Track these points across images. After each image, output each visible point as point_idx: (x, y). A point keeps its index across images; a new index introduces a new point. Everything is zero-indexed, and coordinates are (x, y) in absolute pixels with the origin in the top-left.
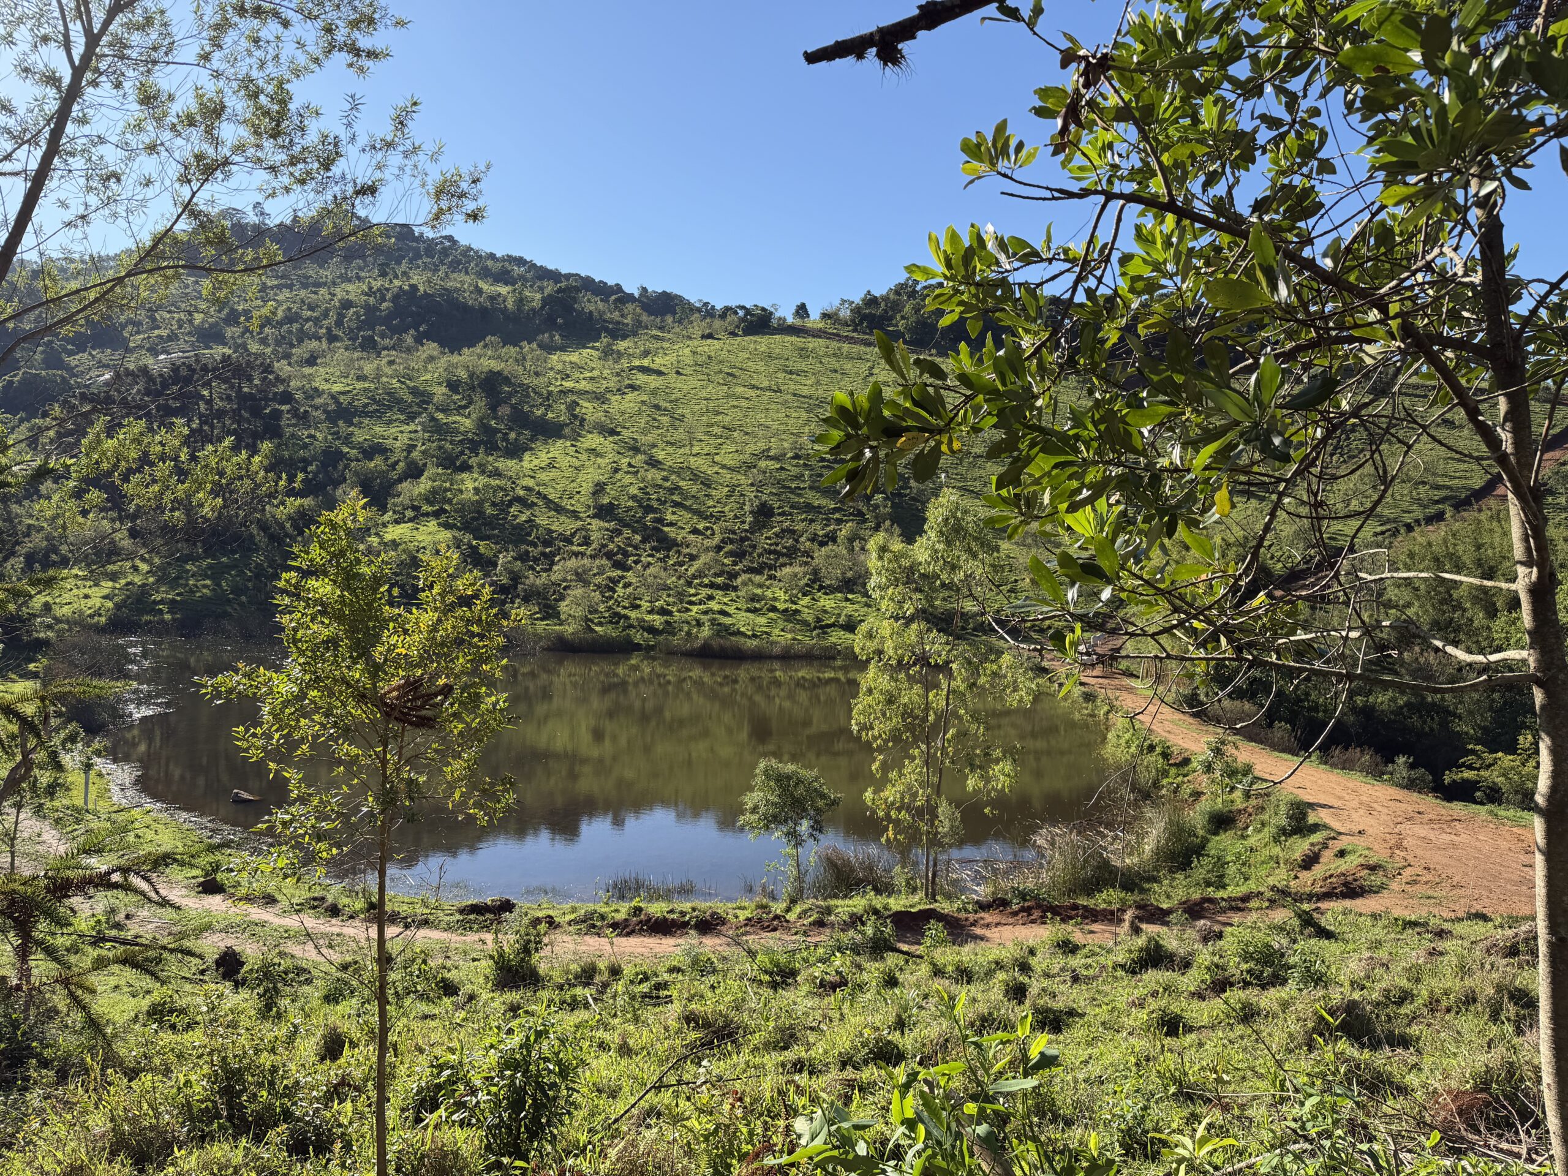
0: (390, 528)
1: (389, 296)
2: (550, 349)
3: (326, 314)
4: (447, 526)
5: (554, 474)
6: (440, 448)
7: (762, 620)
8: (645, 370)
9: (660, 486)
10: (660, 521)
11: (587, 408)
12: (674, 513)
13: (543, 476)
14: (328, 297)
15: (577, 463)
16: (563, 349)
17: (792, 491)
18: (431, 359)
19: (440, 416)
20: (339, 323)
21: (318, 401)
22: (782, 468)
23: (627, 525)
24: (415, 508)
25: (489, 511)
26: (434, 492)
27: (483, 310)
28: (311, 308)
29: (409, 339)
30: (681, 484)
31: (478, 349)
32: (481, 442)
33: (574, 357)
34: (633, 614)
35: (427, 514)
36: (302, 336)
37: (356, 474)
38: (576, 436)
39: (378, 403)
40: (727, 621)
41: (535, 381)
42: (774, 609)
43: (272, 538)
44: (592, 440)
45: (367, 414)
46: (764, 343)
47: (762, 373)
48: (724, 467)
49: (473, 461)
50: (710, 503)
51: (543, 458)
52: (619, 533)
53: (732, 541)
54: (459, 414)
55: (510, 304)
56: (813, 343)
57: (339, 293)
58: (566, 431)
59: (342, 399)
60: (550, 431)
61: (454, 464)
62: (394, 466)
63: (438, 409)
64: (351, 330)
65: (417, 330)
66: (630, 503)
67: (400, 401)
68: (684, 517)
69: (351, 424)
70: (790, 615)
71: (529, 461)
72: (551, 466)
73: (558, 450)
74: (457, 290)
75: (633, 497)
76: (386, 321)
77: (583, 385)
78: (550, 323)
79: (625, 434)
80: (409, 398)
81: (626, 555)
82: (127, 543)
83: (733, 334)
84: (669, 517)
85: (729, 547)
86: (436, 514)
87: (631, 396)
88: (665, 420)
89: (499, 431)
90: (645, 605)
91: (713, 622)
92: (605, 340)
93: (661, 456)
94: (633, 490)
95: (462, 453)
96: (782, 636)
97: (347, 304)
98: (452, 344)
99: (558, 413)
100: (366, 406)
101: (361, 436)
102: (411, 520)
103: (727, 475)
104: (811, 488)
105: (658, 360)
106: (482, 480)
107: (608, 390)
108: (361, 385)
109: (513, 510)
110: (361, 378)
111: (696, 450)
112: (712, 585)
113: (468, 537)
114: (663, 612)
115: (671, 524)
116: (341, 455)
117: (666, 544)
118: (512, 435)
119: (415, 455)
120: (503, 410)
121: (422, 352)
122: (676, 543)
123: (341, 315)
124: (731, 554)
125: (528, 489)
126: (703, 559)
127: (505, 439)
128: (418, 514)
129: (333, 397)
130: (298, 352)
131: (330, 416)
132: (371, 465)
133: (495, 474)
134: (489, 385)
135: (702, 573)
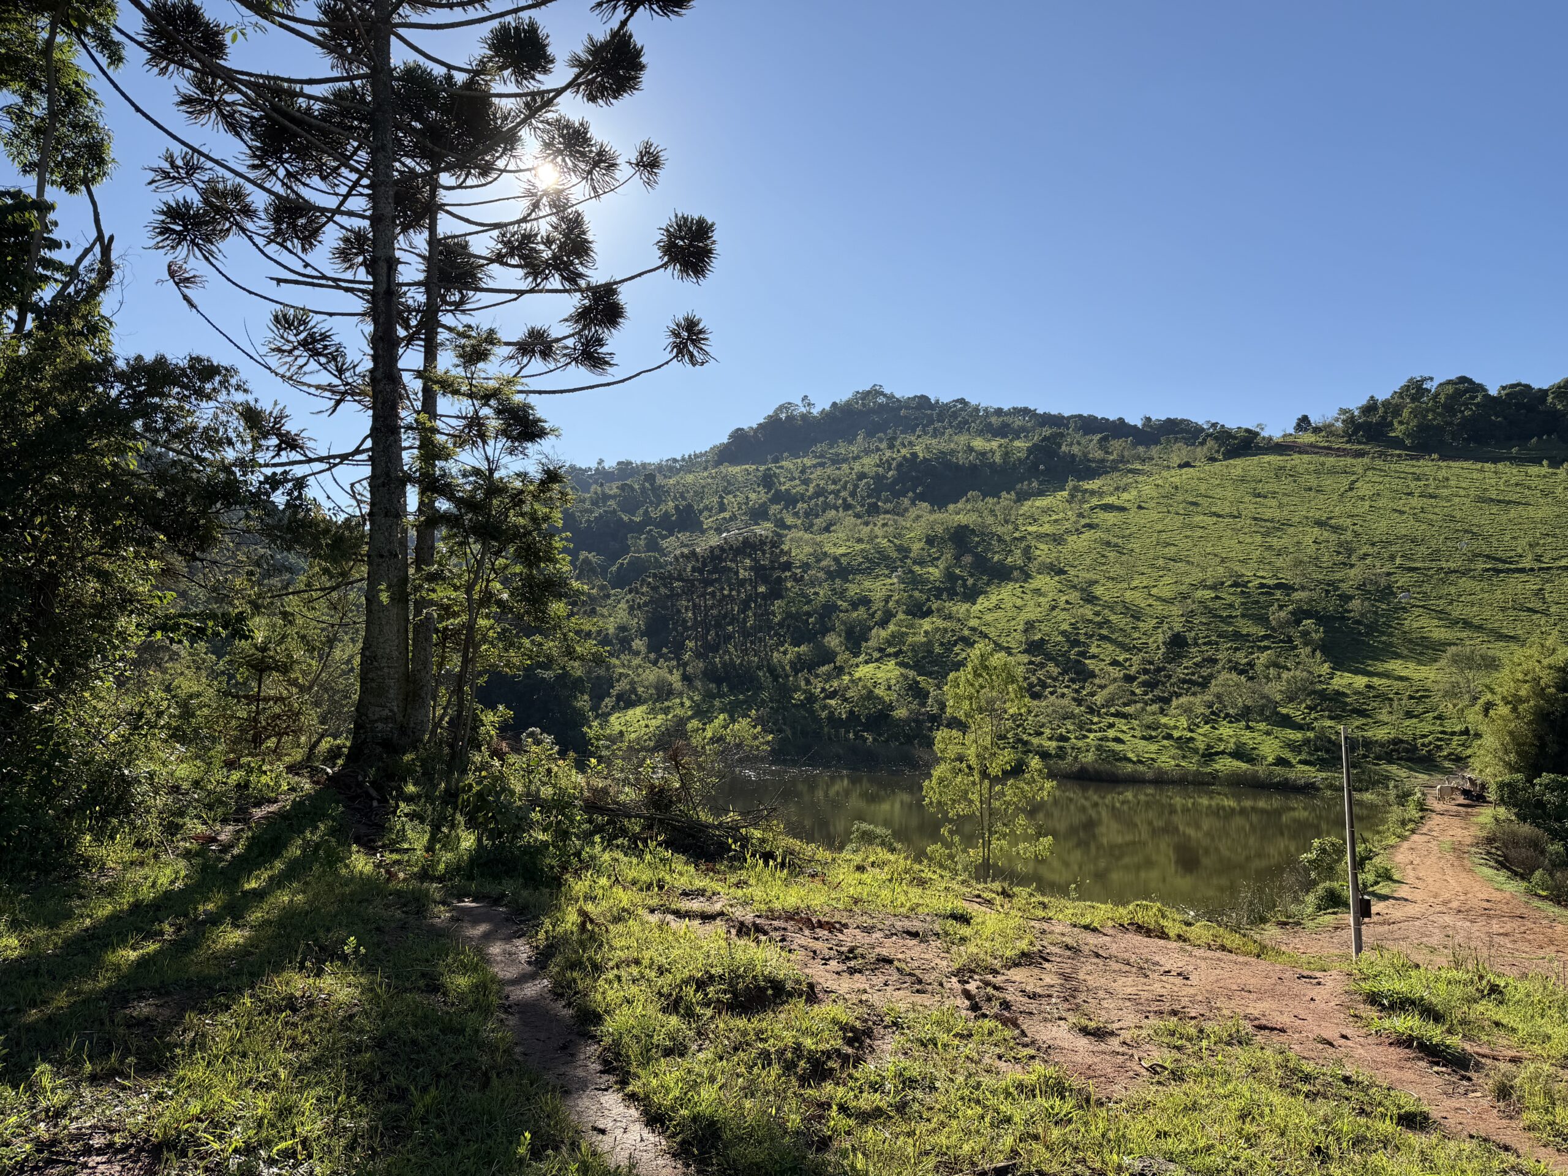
0: (861, 668)
1: (894, 464)
2: (1022, 497)
3: (844, 488)
4: (901, 664)
5: (999, 614)
6: (911, 596)
7: (1153, 747)
8: (1107, 507)
9: (1090, 621)
10: (1083, 654)
11: (1043, 552)
12: (1099, 646)
13: (989, 617)
14: (848, 471)
15: (1019, 602)
16: (1041, 493)
17: (1223, 619)
18: (918, 517)
19: (917, 568)
20: (853, 494)
21: (824, 563)
22: (1217, 597)
23: (1052, 659)
24: (881, 650)
25: (938, 650)
26: (893, 636)
27: (973, 467)
28: (834, 482)
29: (906, 502)
30: (1112, 618)
31: (960, 505)
32: (946, 589)
33: (1041, 502)
34: (1035, 741)
35: (889, 655)
36: (826, 507)
37: (844, 623)
38: (1027, 577)
39: (870, 561)
40: (1118, 747)
41: (1000, 530)
42: (1169, 737)
43: (775, 678)
44: (1041, 581)
45: (859, 571)
46: (1239, 466)
47: (1226, 498)
48: (1159, 599)
49: (934, 606)
50: (1136, 635)
51: (994, 599)
52: (1042, 665)
53: (1146, 672)
54: (933, 565)
55: (998, 458)
56: (1296, 460)
57: (857, 467)
58: (1016, 573)
59: (843, 560)
60: (1002, 574)
61: (918, 611)
62: (873, 615)
63: (915, 563)
64: (863, 498)
65: (914, 492)
66: (1060, 638)
67: (886, 558)
68: (1109, 650)
69: (848, 581)
70: (1183, 743)
71: (982, 603)
72: (998, 607)
73: (1006, 593)
74: (953, 452)
75: (1063, 633)
76: (891, 487)
77: (1047, 528)
78: (1032, 471)
79: (1073, 572)
80: (894, 555)
81: (1044, 686)
82: (678, 685)
83: (1212, 459)
84: (1093, 650)
85: (1143, 678)
86: (896, 655)
87: (1088, 535)
88: (1112, 555)
89: (962, 578)
90: (1047, 732)
91: (1099, 748)
92: (1071, 484)
93: (1098, 591)
94: (1065, 626)
95: (928, 600)
96: (1168, 761)
97: (862, 476)
98: (939, 501)
99: (1016, 558)
100: (860, 564)
101: (853, 590)
102: (877, 660)
103: (1159, 607)
104: (1243, 616)
105: (1125, 496)
106: (940, 623)
107: (1068, 531)
108: (859, 547)
109: (956, 649)
110: (860, 541)
111: (1134, 584)
112: (1117, 715)
113: (912, 673)
114: (1065, 739)
115: (1094, 657)
116: (835, 608)
117: (1084, 675)
118: (970, 582)
119: (891, 604)
120: (968, 559)
121: (913, 512)
122: (1093, 675)
123: (856, 486)
124: (1144, 684)
125: (973, 629)
126: (1111, 688)
127: (964, 585)
128: (883, 655)
129: (836, 559)
130: (819, 522)
131: (831, 575)
132: (855, 615)
133: (949, 617)
134: (960, 537)
135: (1109, 703)
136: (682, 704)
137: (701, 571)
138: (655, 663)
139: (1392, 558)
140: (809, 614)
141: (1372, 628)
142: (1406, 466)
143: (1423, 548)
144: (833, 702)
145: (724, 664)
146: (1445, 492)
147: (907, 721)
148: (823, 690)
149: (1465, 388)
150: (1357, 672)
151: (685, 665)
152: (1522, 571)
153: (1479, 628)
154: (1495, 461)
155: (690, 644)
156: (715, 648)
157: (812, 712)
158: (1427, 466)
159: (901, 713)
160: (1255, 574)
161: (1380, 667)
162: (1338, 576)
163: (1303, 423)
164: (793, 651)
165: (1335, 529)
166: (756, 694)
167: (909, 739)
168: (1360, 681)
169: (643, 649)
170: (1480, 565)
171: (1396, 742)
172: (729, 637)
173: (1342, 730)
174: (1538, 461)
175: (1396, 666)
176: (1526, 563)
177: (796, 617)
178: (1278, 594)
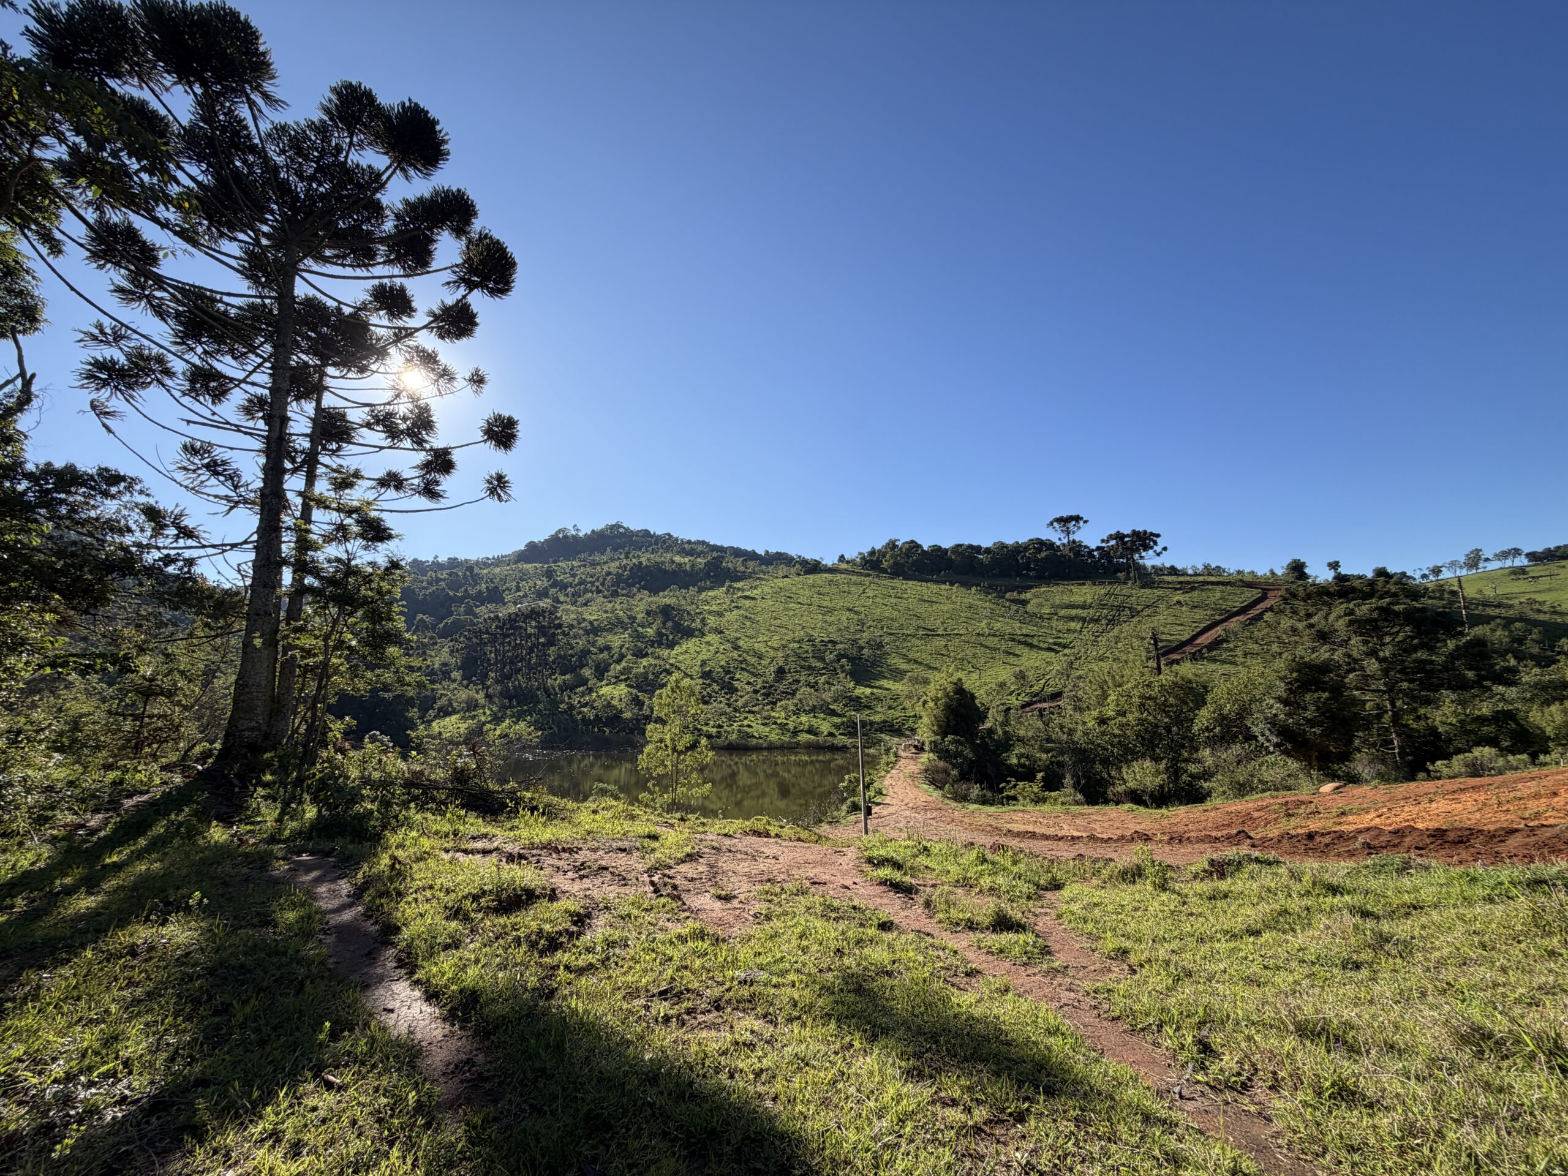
0: (604, 688)
1: (628, 568)
2: (701, 590)
3: (598, 580)
4: (629, 686)
5: (687, 655)
6: (636, 645)
7: (767, 729)
8: (746, 598)
9: (736, 660)
10: (732, 678)
11: (712, 621)
12: (740, 674)
13: (681, 658)
14: (600, 570)
15: (698, 649)
16: (711, 588)
17: (803, 659)
18: (642, 599)
19: (640, 629)
20: (603, 584)
21: (583, 625)
22: (800, 647)
23: (715, 681)
24: (616, 677)
25: (651, 677)
26: (624, 669)
27: (674, 572)
28: (591, 577)
29: (635, 590)
30: (748, 658)
31: (666, 593)
32: (656, 641)
33: (711, 593)
34: (705, 728)
35: (621, 680)
36: (586, 591)
37: (594, 661)
38: (703, 635)
39: (611, 624)
40: (749, 730)
41: (688, 608)
42: (775, 723)
43: (549, 696)
44: (711, 637)
45: (605, 630)
46: (812, 578)
47: (805, 595)
48: (772, 648)
49: (649, 652)
50: (760, 668)
51: (684, 647)
52: (710, 685)
53: (764, 688)
54: (650, 627)
55: (688, 568)
56: (838, 576)
57: (606, 568)
58: (696, 633)
59: (595, 623)
60: (689, 633)
61: (640, 654)
62: (612, 657)
63: (639, 625)
64: (608, 587)
65: (640, 584)
66: (720, 670)
67: (621, 622)
68: (746, 676)
69: (597, 636)
70: (783, 727)
71: (677, 649)
72: (686, 652)
73: (691, 644)
74: (663, 562)
75: (722, 667)
76: (626, 581)
77: (714, 608)
78: (707, 576)
79: (727, 632)
80: (627, 621)
81: (710, 696)
82: (482, 701)
83: (799, 575)
84: (738, 676)
85: (763, 691)
86: (626, 680)
87: (736, 612)
88: (748, 624)
89: (666, 635)
90: (712, 723)
91: (739, 731)
92: (727, 584)
93: (741, 643)
94: (723, 663)
95: (646, 647)
96: (774, 737)
97: (609, 574)
98: (654, 591)
99: (697, 624)
100: (605, 626)
101: (601, 641)
102: (614, 684)
103: (772, 653)
104: (813, 657)
105: (755, 592)
106: (652, 661)
107: (725, 610)
108: (605, 615)
109: (662, 676)
110: (606, 612)
111: (759, 639)
112: (750, 712)
113: (634, 691)
114: (720, 726)
115: (738, 680)
116: (589, 652)
117: (733, 690)
118: (671, 637)
119: (624, 650)
120: (670, 624)
121: (638, 596)
122: (737, 690)
123: (605, 579)
124: (763, 694)
125: (672, 665)
126: (746, 697)
127: (667, 639)
128: (618, 680)
129: (591, 623)
130: (581, 600)
131: (587, 632)
132: (601, 656)
133: (658, 658)
134: (666, 612)
135: (745, 705)
136: (484, 713)
137: (501, 628)
138: (467, 687)
139: (882, 628)
140: (572, 656)
141: (873, 664)
142: (887, 582)
143: (896, 624)
144: (585, 710)
145: (515, 687)
146: (905, 596)
147: (631, 720)
148: (579, 702)
149: (914, 546)
150: (866, 686)
151: (488, 688)
152: (938, 635)
153: (920, 663)
154: (927, 581)
155: (492, 675)
156: (509, 677)
157: (572, 716)
158: (897, 583)
159: (627, 715)
160: (819, 635)
161: (877, 683)
162: (858, 636)
163: (842, 558)
164: (560, 679)
165: (857, 613)
166: (535, 706)
167: (632, 731)
168: (868, 691)
169: (459, 678)
170: (921, 633)
171: (884, 722)
172: (519, 670)
173: (859, 717)
174: (944, 583)
175: (884, 683)
176: (940, 632)
177: (564, 657)
178: (830, 646)
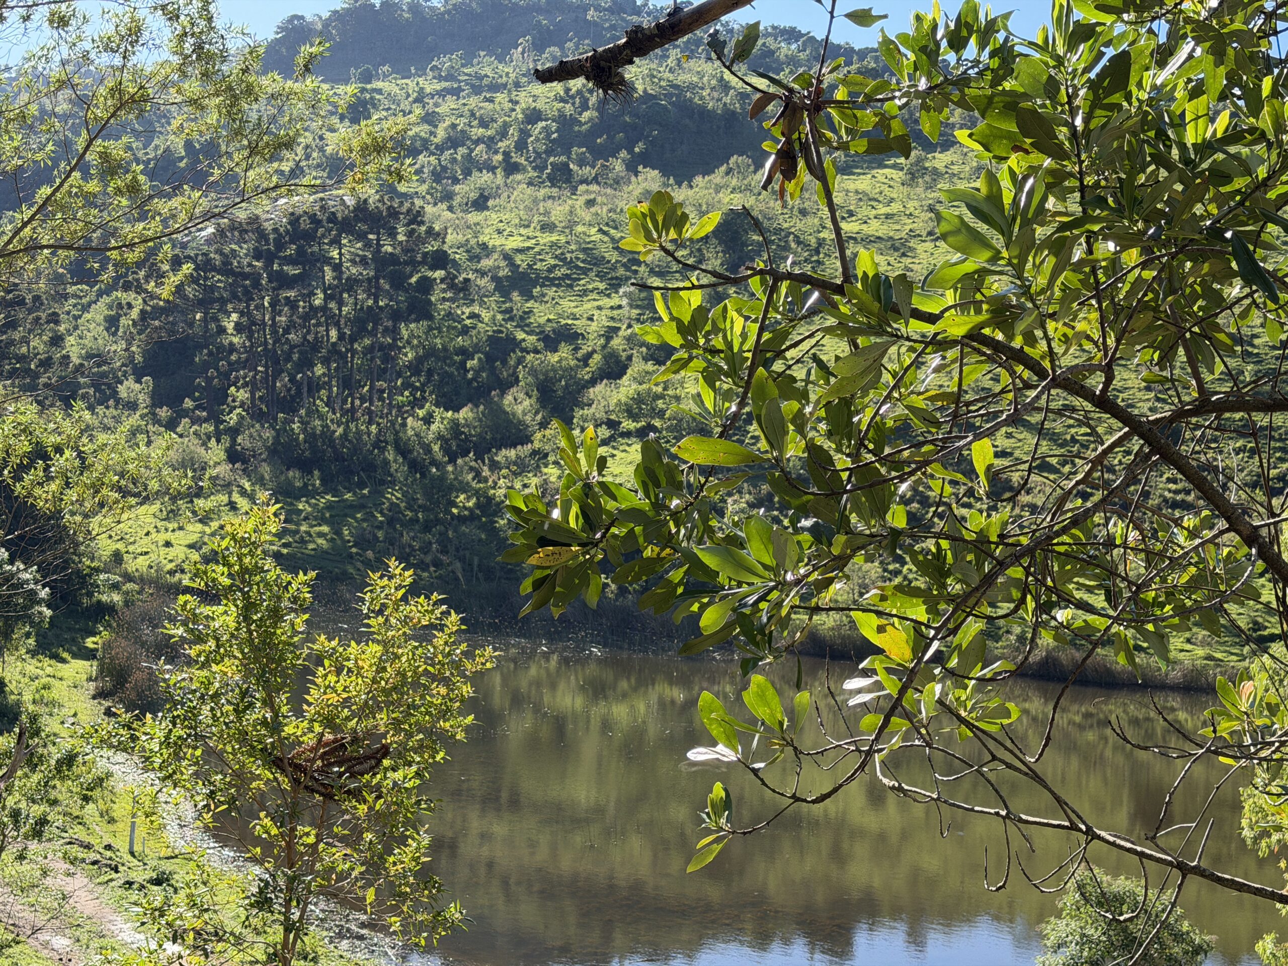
1: (593, 100)
3: (503, 133)
14: (508, 106)
20: (521, 145)
21: (486, 263)
24: (612, 424)
28: (484, 124)
29: (618, 166)
31: (718, 177)
35: (628, 434)
36: (470, 166)
37: (533, 372)
39: (569, 264)
43: (415, 466)
45: (553, 282)
59: (518, 259)
62: (585, 360)
63: (652, 272)
64: (538, 154)
65: (630, 151)
67: (599, 261)
69: (530, 297)
74: (692, 87)
76: (587, 140)
77: (875, 228)
80: (613, 256)
82: (221, 469)
97: (534, 116)
100: (551, 269)
101: (542, 314)
108: (547, 238)
110: (547, 227)
116: (512, 344)
119: (617, 343)
123: (525, 134)
129: (507, 257)
130: (465, 190)
132: (554, 358)
137: (269, 258)
138: (171, 425)
140: (466, 353)
145: (311, 437)
151: (234, 432)
155: (243, 395)
156: (290, 405)
157: (493, 531)
164: (442, 420)
169: (143, 399)
177: (444, 355)
